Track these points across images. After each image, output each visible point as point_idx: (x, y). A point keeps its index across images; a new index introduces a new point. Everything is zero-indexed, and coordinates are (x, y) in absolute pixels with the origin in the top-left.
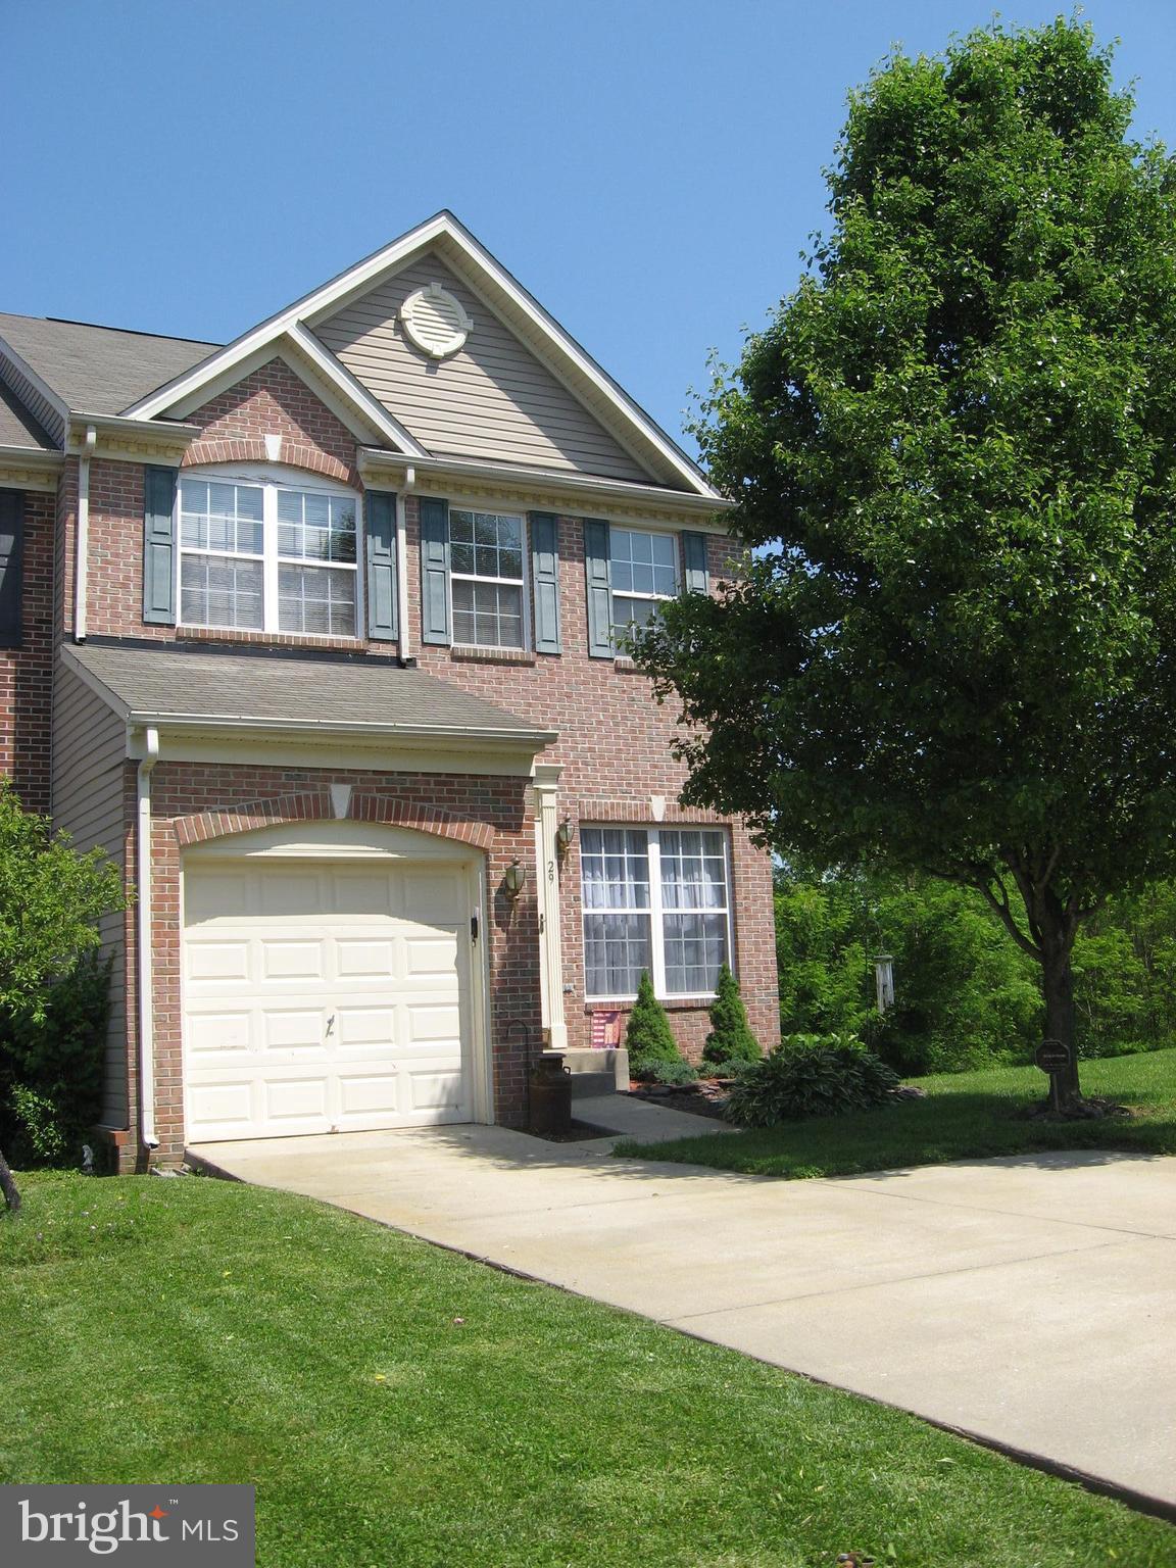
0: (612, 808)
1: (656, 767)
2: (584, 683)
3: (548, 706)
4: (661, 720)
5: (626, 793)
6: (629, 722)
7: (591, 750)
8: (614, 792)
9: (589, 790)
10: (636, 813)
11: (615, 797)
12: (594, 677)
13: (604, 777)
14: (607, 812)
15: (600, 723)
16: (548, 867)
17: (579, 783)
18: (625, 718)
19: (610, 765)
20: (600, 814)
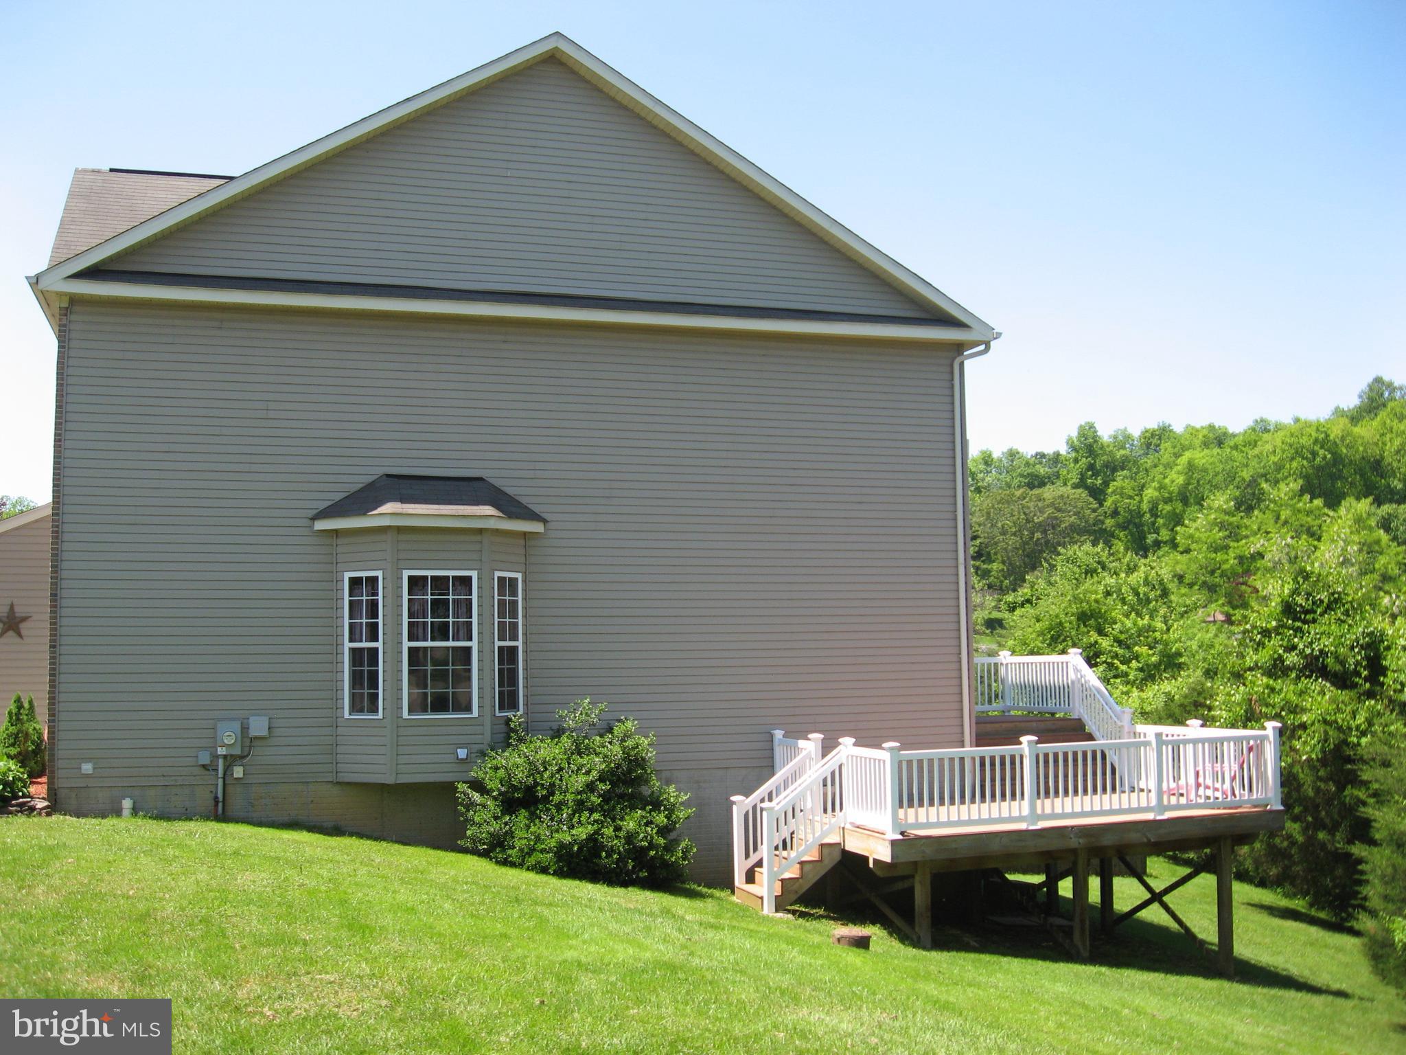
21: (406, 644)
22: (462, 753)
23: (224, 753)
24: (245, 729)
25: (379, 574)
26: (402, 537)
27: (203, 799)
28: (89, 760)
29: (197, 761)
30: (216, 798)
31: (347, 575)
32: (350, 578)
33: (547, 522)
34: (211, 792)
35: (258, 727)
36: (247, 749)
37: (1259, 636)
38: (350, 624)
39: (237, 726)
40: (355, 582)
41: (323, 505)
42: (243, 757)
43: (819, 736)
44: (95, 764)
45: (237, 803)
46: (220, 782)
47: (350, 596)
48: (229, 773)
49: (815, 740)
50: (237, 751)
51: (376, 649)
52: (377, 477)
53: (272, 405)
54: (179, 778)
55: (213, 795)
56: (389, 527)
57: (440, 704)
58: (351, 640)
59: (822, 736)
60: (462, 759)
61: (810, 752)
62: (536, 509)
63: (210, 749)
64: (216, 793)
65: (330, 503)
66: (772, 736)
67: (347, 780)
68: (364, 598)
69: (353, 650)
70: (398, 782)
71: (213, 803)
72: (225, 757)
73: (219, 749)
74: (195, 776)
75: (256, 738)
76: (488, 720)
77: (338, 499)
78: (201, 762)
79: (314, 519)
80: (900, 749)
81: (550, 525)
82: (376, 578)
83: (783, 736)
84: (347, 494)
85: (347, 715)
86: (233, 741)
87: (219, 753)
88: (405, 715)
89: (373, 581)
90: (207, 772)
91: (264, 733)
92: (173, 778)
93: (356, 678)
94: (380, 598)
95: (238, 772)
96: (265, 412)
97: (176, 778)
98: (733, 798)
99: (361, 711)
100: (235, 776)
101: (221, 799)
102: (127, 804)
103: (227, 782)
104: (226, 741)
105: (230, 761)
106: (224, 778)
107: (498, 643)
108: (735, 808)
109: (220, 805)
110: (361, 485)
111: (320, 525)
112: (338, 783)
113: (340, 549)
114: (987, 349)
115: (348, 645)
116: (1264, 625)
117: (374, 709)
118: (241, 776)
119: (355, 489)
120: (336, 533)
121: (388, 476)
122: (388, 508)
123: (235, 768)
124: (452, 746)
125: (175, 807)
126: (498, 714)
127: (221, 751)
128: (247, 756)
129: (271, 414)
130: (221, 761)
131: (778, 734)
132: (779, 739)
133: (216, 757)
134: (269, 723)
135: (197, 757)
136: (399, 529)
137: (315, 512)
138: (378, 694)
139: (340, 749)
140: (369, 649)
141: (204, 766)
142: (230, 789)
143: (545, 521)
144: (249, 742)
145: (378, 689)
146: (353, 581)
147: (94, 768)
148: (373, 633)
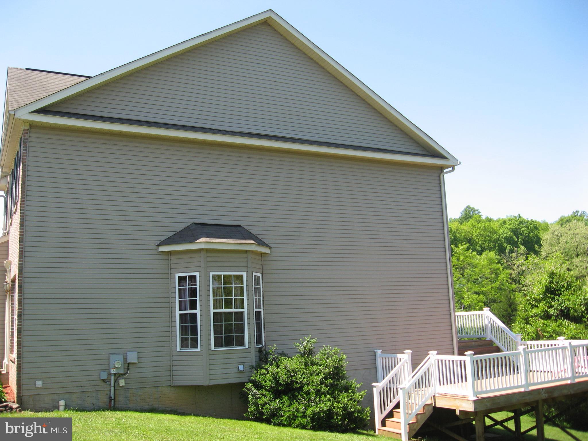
21: (212, 311)
22: (241, 368)
23: (115, 372)
24: (125, 359)
25: (197, 274)
26: (209, 255)
27: (103, 399)
28: (39, 379)
29: (100, 377)
30: (111, 397)
31: (177, 275)
32: (178, 277)
33: (271, 248)
34: (107, 394)
35: (132, 357)
36: (126, 370)
37: (534, 302)
38: (179, 301)
39: (121, 357)
40: (182, 279)
41: (163, 238)
42: (124, 374)
43: (409, 352)
44: (43, 381)
45: (121, 400)
46: (112, 388)
47: (179, 286)
48: (116, 383)
49: (407, 353)
50: (122, 371)
51: (196, 314)
52: (190, 224)
53: (136, 186)
54: (89, 387)
55: (108, 396)
56: (203, 249)
57: (229, 342)
58: (180, 310)
59: (411, 351)
60: (241, 371)
61: (406, 360)
62: (266, 241)
63: (106, 370)
64: (110, 394)
65: (166, 237)
66: (375, 354)
67: (179, 385)
68: (188, 287)
69: (181, 315)
70: (210, 384)
71: (108, 400)
72: (115, 374)
73: (112, 370)
74: (98, 386)
75: (131, 364)
76: (253, 351)
77: (170, 236)
78: (102, 378)
79: (158, 245)
80: (475, 354)
81: (273, 250)
82: (195, 276)
83: (381, 353)
84: (174, 233)
85: (178, 349)
86: (120, 366)
87: (112, 373)
88: (213, 348)
89: (193, 278)
90: (105, 384)
91: (136, 360)
92: (86, 387)
93: (183, 329)
94: (198, 287)
95: (122, 383)
96: (133, 189)
97: (88, 387)
98: (373, 384)
99: (187, 347)
100: (121, 385)
101: (113, 398)
102: (62, 403)
103: (115, 389)
104: (116, 366)
105: (118, 376)
106: (114, 386)
107: (255, 310)
108: (374, 389)
109: (113, 401)
110: (182, 229)
111: (162, 249)
112: (174, 386)
113: (172, 262)
114: (453, 169)
115: (178, 312)
116: (535, 297)
117: (195, 345)
118: (124, 384)
119: (180, 230)
120: (170, 253)
121: (195, 223)
122: (203, 240)
123: (120, 380)
124: (236, 364)
125: (88, 403)
126: (256, 347)
127: (113, 371)
128: (126, 373)
129: (136, 190)
130: (113, 377)
131: (379, 352)
132: (380, 354)
133: (110, 375)
134: (138, 355)
135: (100, 375)
136: (208, 251)
137: (159, 242)
138: (197, 338)
139: (175, 368)
140: (191, 314)
141: (103, 380)
142: (117, 392)
143: (270, 248)
144: (128, 365)
145: (197, 335)
146: (180, 278)
147: (43, 384)
148: (193, 305)
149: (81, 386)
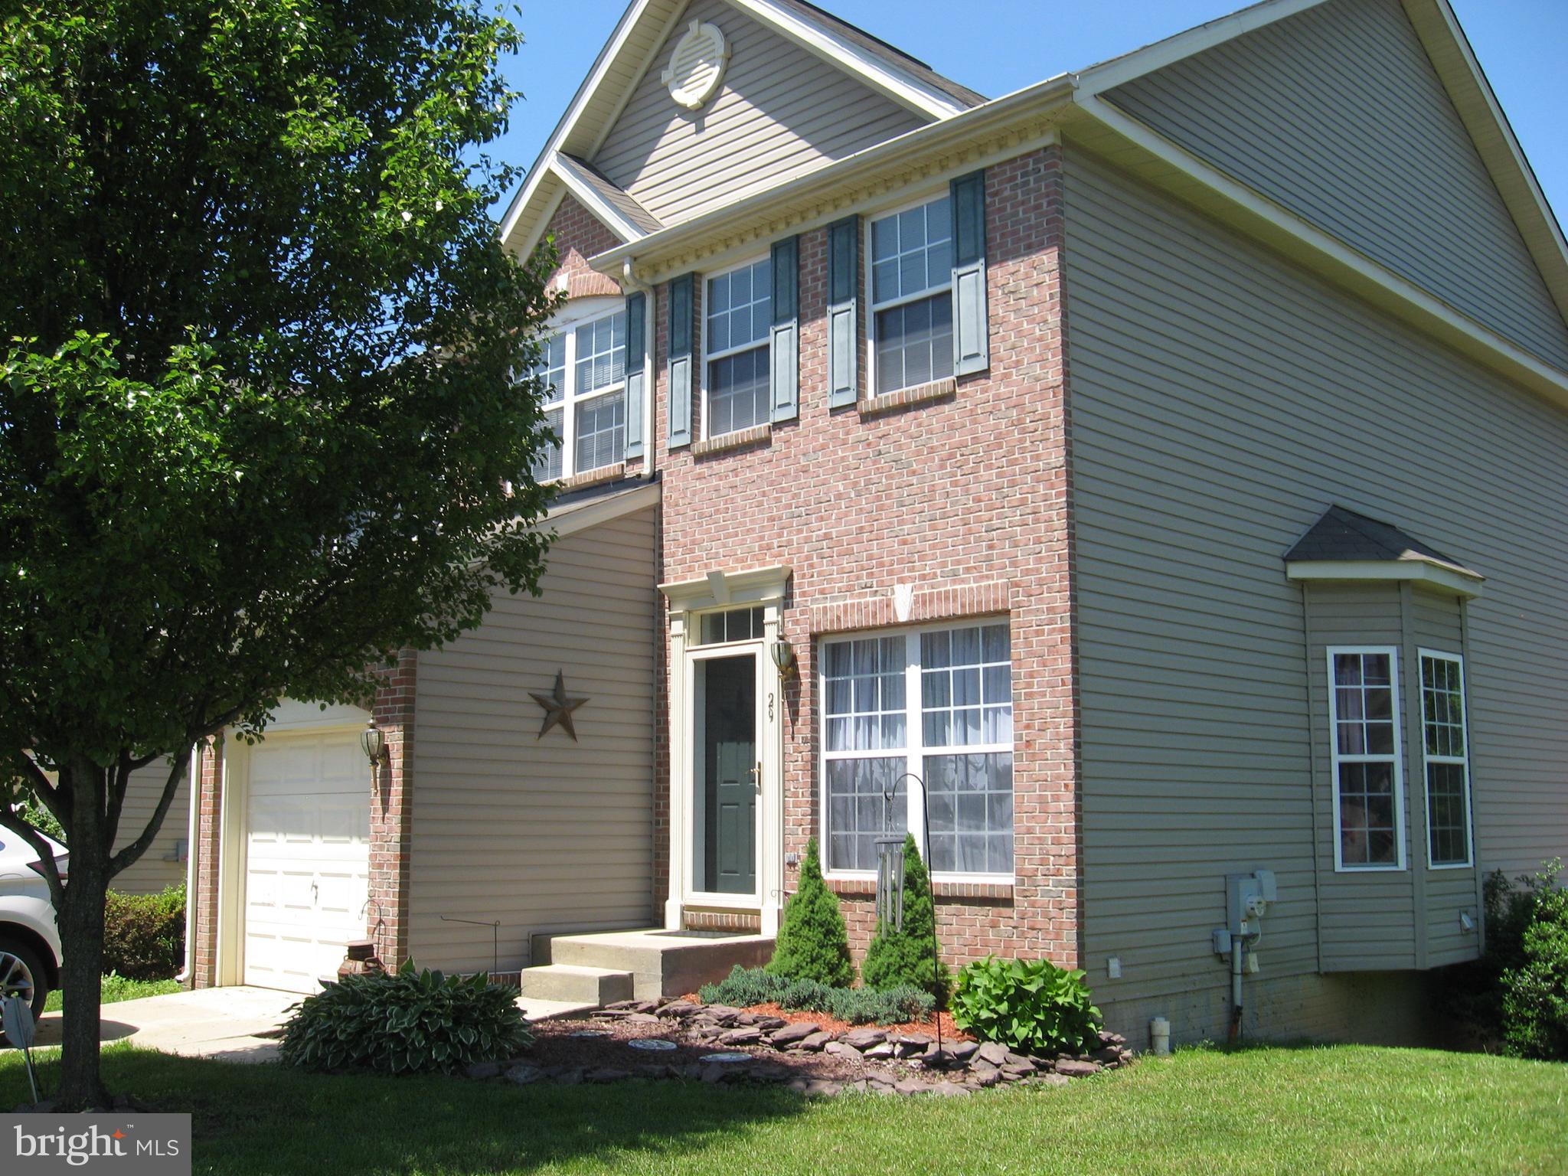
0: (845, 612)
1: (905, 543)
2: (823, 447)
3: (782, 490)
4: (914, 473)
5: (866, 587)
6: (873, 487)
7: (827, 537)
8: (851, 588)
9: (822, 592)
10: (875, 614)
11: (852, 597)
12: (834, 437)
13: (841, 571)
14: (839, 618)
15: (839, 497)
16: (768, 701)
17: (811, 584)
18: (868, 483)
19: (850, 553)
20: (832, 622)
21: (1426, 758)
23: (1243, 932)
27: (1220, 1013)
28: (1115, 954)
29: (1213, 949)
30: (1235, 1007)
31: (1331, 652)
32: (1336, 656)
35: (1268, 887)
38: (1339, 725)
39: (1256, 887)
40: (1346, 664)
41: (1293, 541)
44: (1122, 959)
47: (1337, 684)
48: (1245, 964)
51: (1389, 766)
52: (1330, 507)
54: (1196, 977)
58: (1341, 752)
65: (1298, 539)
67: (1339, 969)
68: (1363, 687)
72: (1242, 938)
74: (1210, 973)
75: (1272, 903)
77: (1305, 534)
78: (1217, 951)
79: (1287, 560)
84: (1309, 528)
88: (1430, 863)
89: (1379, 663)
90: (1224, 967)
91: (1274, 897)
92: (1192, 978)
94: (1394, 687)
95: (1254, 962)
97: (1194, 978)
100: (1252, 969)
102: (1163, 1027)
103: (1244, 981)
105: (1247, 944)
106: (1241, 974)
110: (1319, 518)
111: (1296, 571)
112: (1324, 975)
113: (1317, 611)
115: (1337, 758)
118: (1256, 968)
119: (1314, 523)
120: (1307, 585)
123: (1251, 955)
124: (1458, 910)
125: (1195, 1025)
127: (1240, 929)
130: (1239, 947)
135: (1213, 942)
137: (1288, 549)
139: (1327, 921)
141: (1220, 956)
142: (1246, 990)
146: (1342, 661)
147: (1121, 967)
148: (1380, 739)
149: (1183, 975)
